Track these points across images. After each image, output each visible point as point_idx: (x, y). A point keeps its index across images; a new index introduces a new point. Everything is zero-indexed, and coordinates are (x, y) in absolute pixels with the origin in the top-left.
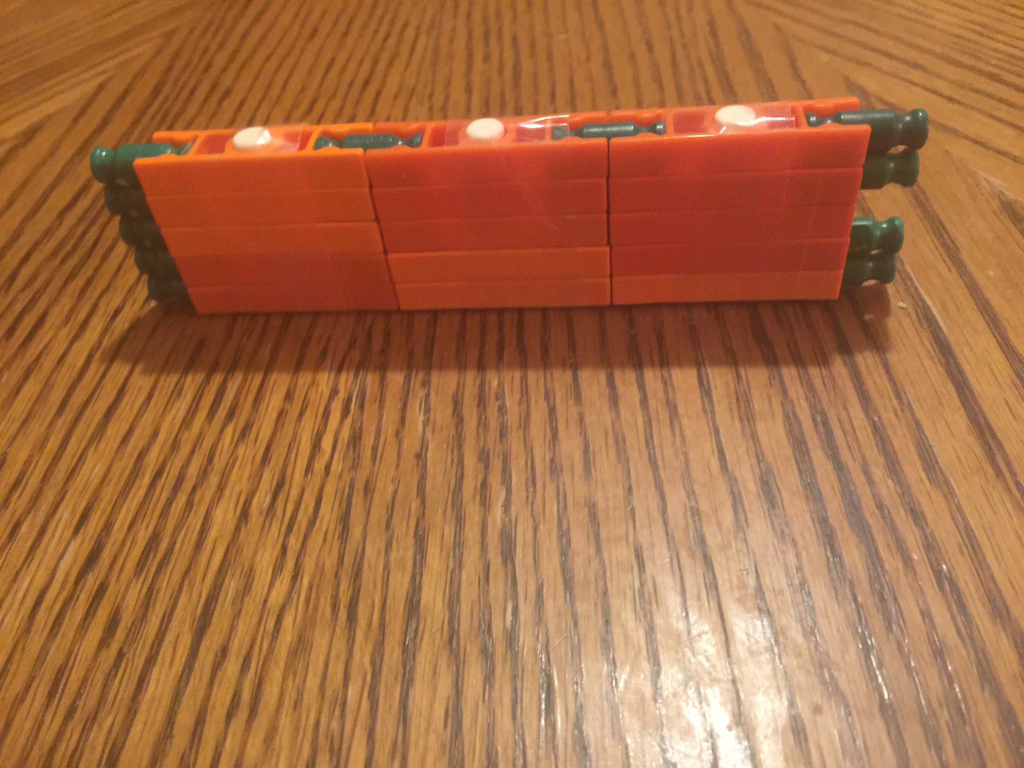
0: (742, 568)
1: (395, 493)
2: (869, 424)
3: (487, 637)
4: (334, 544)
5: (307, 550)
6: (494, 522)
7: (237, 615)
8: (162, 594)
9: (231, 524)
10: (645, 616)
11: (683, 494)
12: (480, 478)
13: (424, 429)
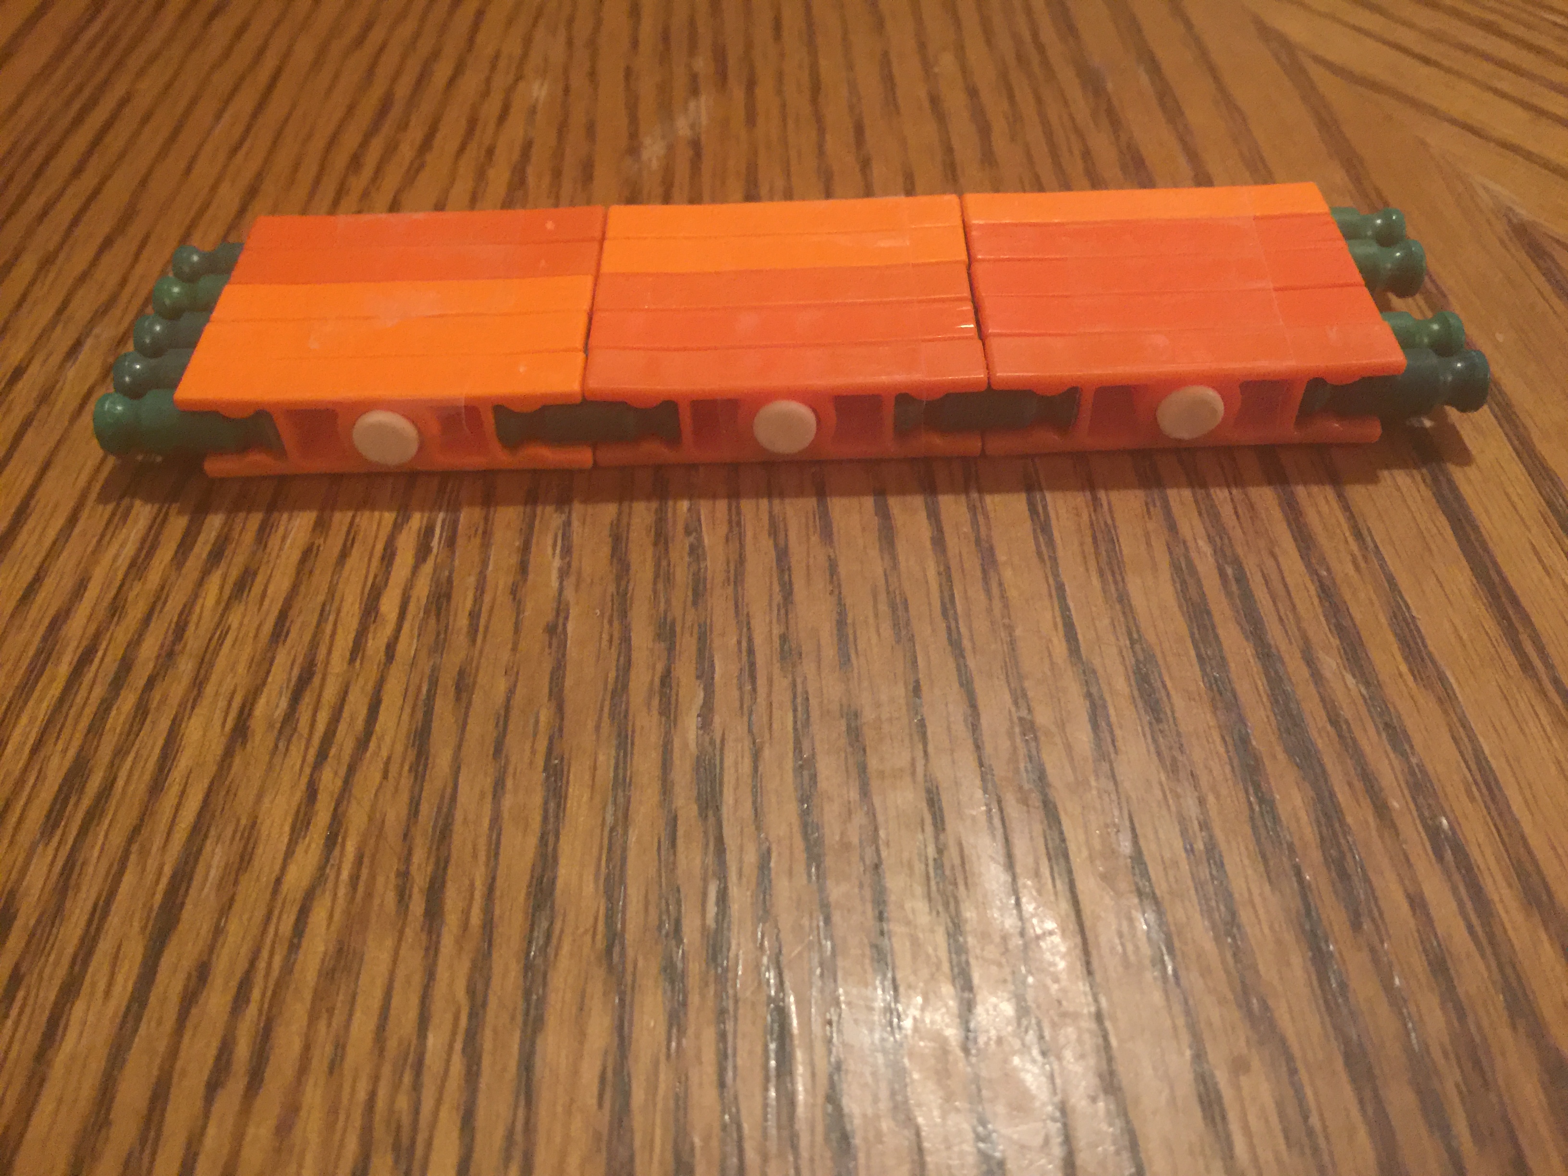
0: (1109, 821)
2: (1312, 581)
3: (673, 942)
4: (403, 781)
5: (354, 791)
6: (686, 745)
7: (226, 909)
8: (90, 869)
9: (216, 746)
10: (946, 905)
11: (1007, 698)
12: (660, 667)
13: (561, 583)
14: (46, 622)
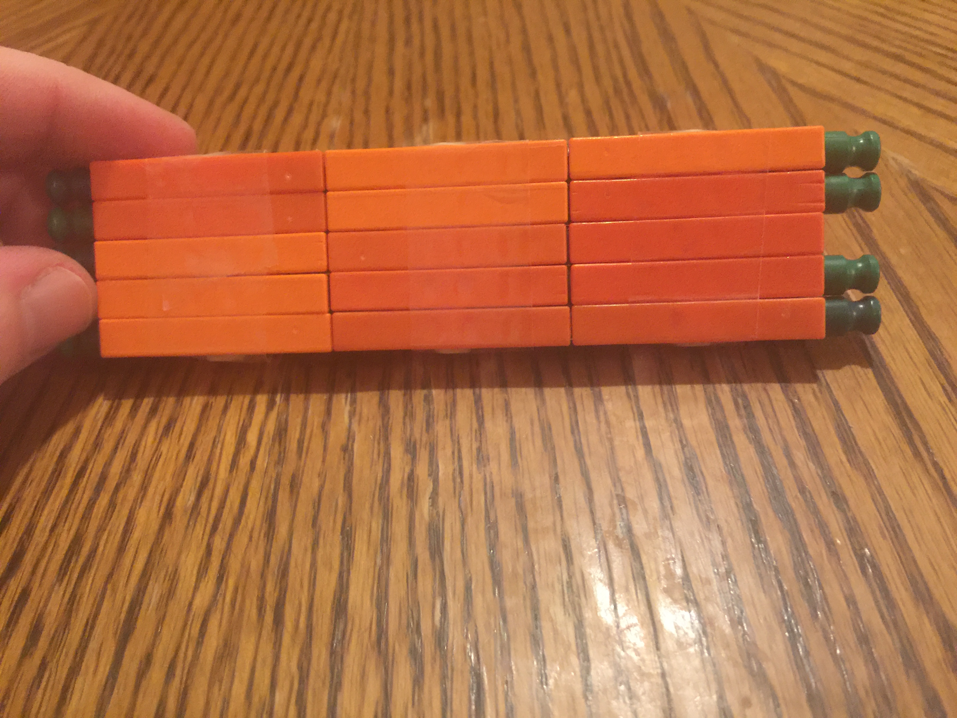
0: (669, 556)
1: (322, 487)
2: (789, 406)
3: (416, 636)
4: (260, 543)
5: (233, 549)
6: (422, 516)
7: (161, 622)
8: (85, 599)
9: (155, 524)
10: (574, 609)
11: (609, 481)
12: (407, 470)
13: (350, 420)
14: (58, 453)
